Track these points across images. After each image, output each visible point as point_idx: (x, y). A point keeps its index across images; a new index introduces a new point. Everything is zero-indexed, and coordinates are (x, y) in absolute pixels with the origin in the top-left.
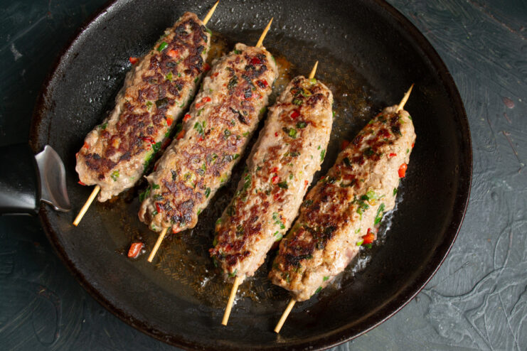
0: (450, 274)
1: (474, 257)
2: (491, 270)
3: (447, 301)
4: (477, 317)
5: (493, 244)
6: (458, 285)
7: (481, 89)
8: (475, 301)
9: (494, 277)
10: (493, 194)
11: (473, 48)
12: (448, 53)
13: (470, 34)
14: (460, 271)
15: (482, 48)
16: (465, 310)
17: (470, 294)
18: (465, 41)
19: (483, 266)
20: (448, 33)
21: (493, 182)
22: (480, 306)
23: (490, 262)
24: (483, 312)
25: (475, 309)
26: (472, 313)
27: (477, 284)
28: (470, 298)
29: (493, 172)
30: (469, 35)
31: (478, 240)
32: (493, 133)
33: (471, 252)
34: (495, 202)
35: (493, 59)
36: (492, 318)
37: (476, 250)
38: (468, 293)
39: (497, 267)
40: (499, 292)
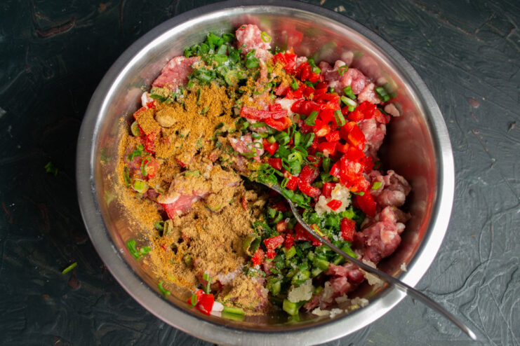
0: (442, 273)
1: (461, 254)
2: (478, 264)
3: (442, 299)
4: (471, 310)
5: (477, 239)
6: (450, 282)
7: (446, 92)
8: (468, 295)
9: (481, 270)
10: (470, 191)
11: (434, 54)
12: (412, 62)
13: (430, 41)
14: (450, 268)
15: (442, 53)
16: (460, 304)
17: (462, 290)
18: (426, 48)
19: (470, 261)
20: (410, 43)
21: (469, 181)
22: (473, 299)
23: (476, 256)
24: (476, 305)
25: (469, 302)
26: (466, 307)
27: (467, 279)
28: (462, 294)
29: (468, 170)
30: (428, 42)
31: (463, 237)
32: (463, 133)
33: (457, 249)
34: (473, 199)
35: (454, 62)
36: (485, 309)
37: (462, 247)
38: (460, 288)
39: (483, 260)
40: (488, 284)
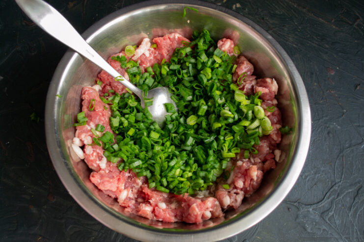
0: (309, 190)
1: (322, 176)
2: (334, 183)
3: (308, 208)
4: (329, 216)
5: (333, 166)
6: (314, 196)
7: (311, 63)
8: (326, 206)
9: (336, 188)
10: (328, 133)
11: (303, 37)
12: (287, 42)
13: (300, 27)
14: (314, 187)
15: (309, 36)
16: (321, 212)
17: (323, 201)
18: (297, 33)
19: (329, 181)
20: (286, 29)
21: (328, 125)
22: (330, 208)
23: (332, 178)
24: (333, 212)
25: (327, 211)
26: (326, 214)
27: (326, 194)
28: (323, 204)
29: (327, 118)
30: (299, 29)
31: (323, 165)
32: (323, 92)
33: (319, 173)
34: (330, 138)
35: (317, 42)
36: (339, 215)
37: (323, 171)
38: (321, 201)
39: (337, 181)
40: (341, 197)
